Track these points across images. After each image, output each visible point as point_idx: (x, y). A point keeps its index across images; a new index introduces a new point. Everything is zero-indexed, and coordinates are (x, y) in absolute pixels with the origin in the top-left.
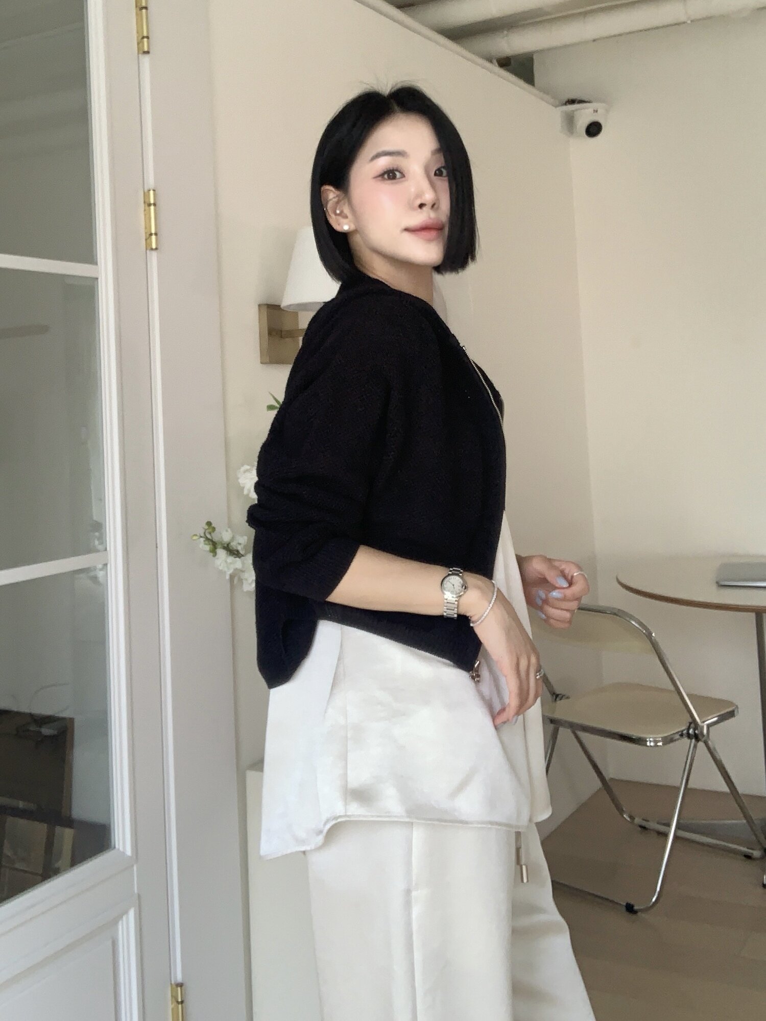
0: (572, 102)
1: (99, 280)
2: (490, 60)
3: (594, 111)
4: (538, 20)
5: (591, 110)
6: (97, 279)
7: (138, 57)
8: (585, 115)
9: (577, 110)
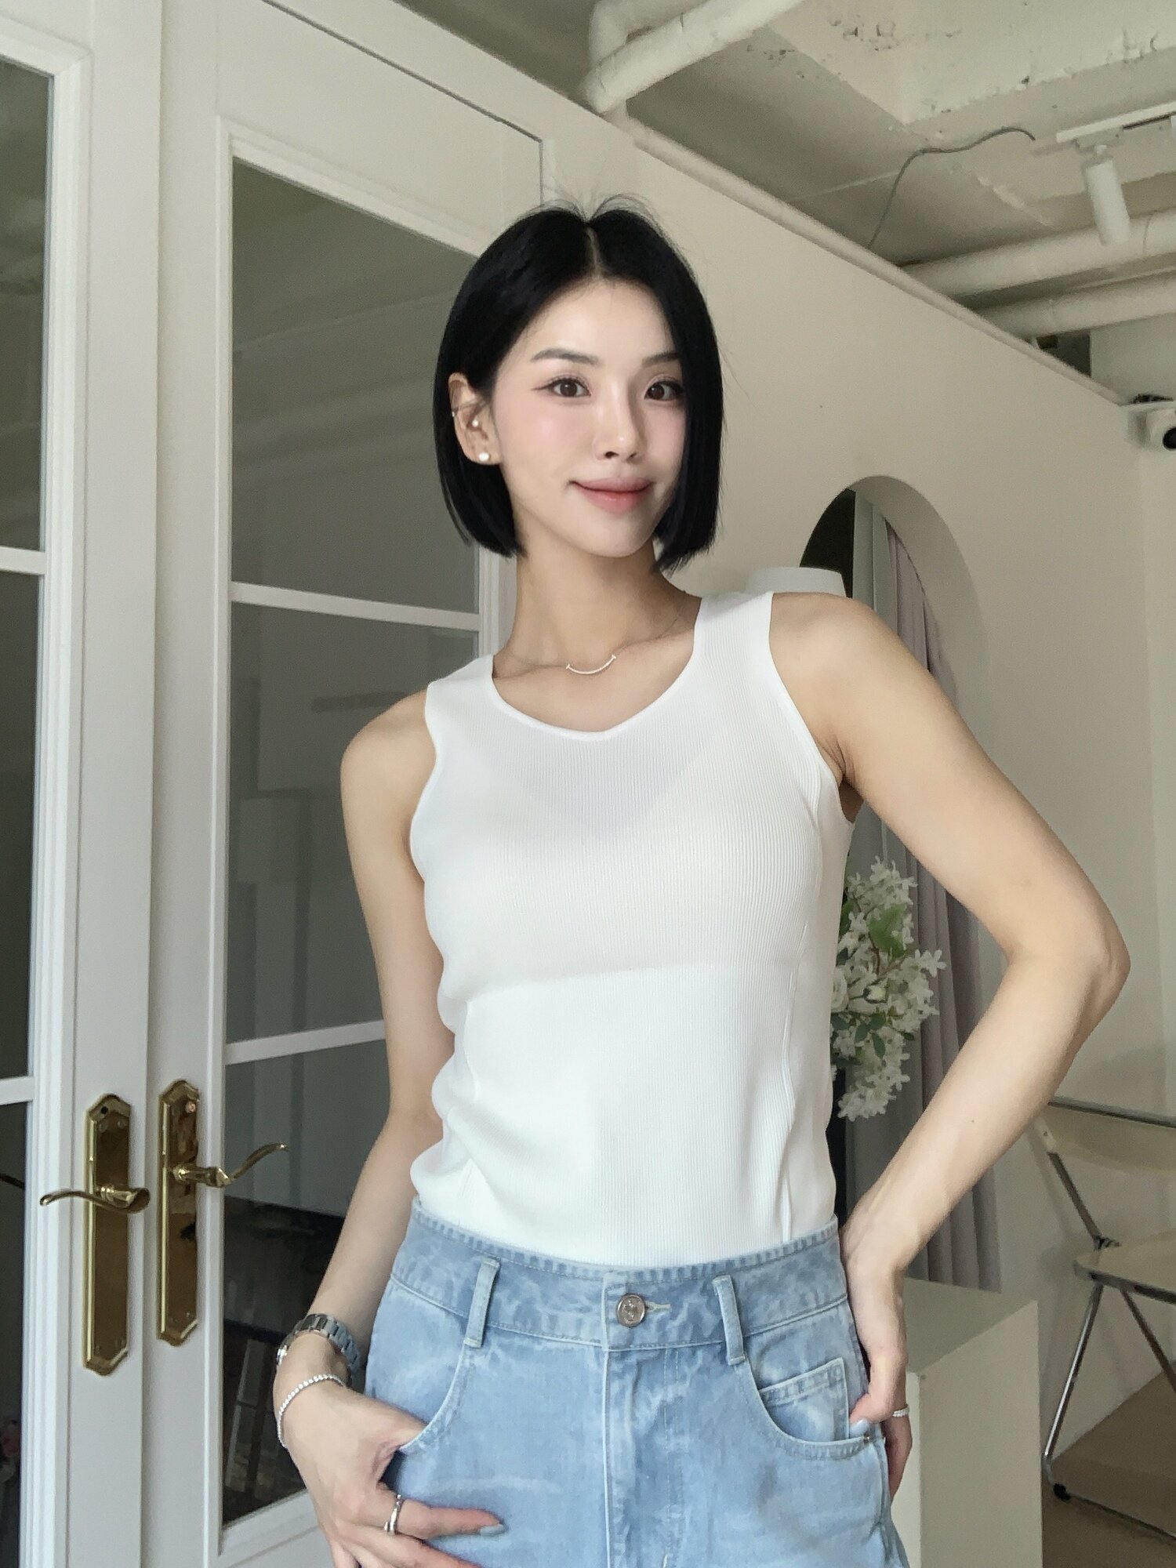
0: (1145, 399)
1: (480, 635)
2: (1028, 340)
3: (1175, 412)
4: (1096, 284)
5: (1171, 411)
6: (478, 632)
8: (1163, 418)
9: (1150, 410)
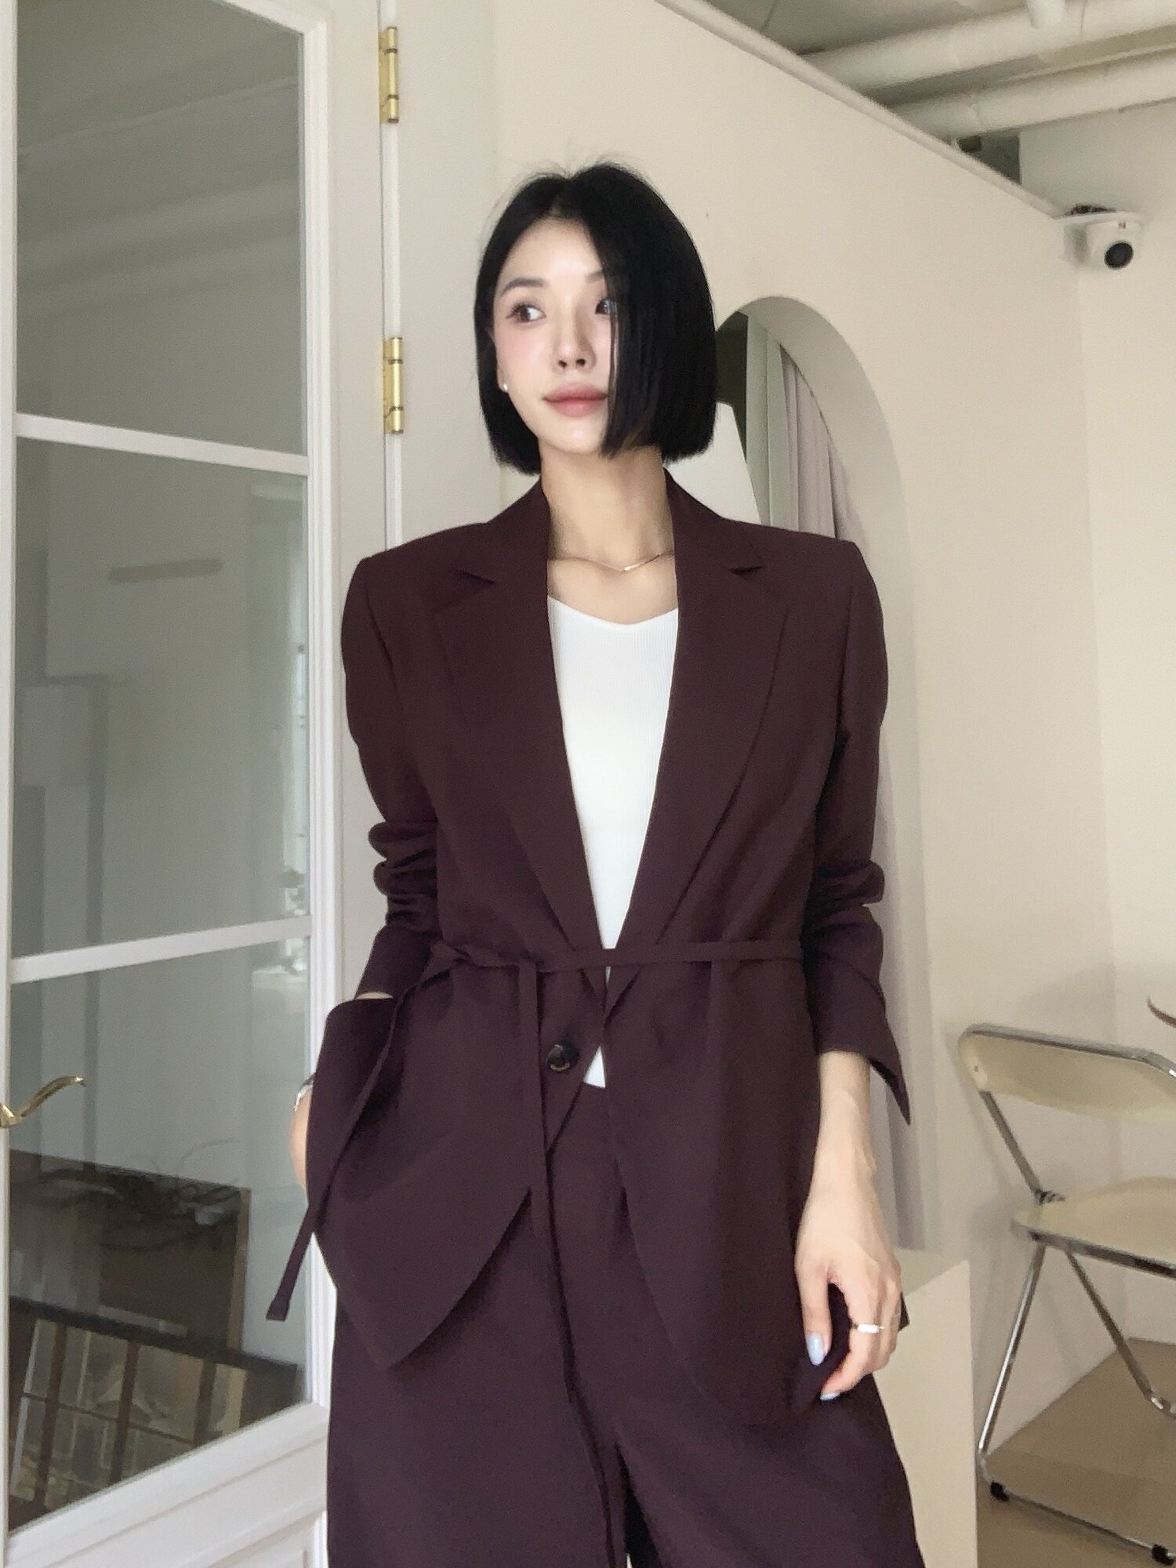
0: (1084, 210)
1: (309, 480)
2: (947, 140)
3: (1120, 225)
4: (1025, 76)
5: (1116, 224)
6: (307, 478)
7: (380, 127)
8: (1104, 233)
9: (1089, 223)
